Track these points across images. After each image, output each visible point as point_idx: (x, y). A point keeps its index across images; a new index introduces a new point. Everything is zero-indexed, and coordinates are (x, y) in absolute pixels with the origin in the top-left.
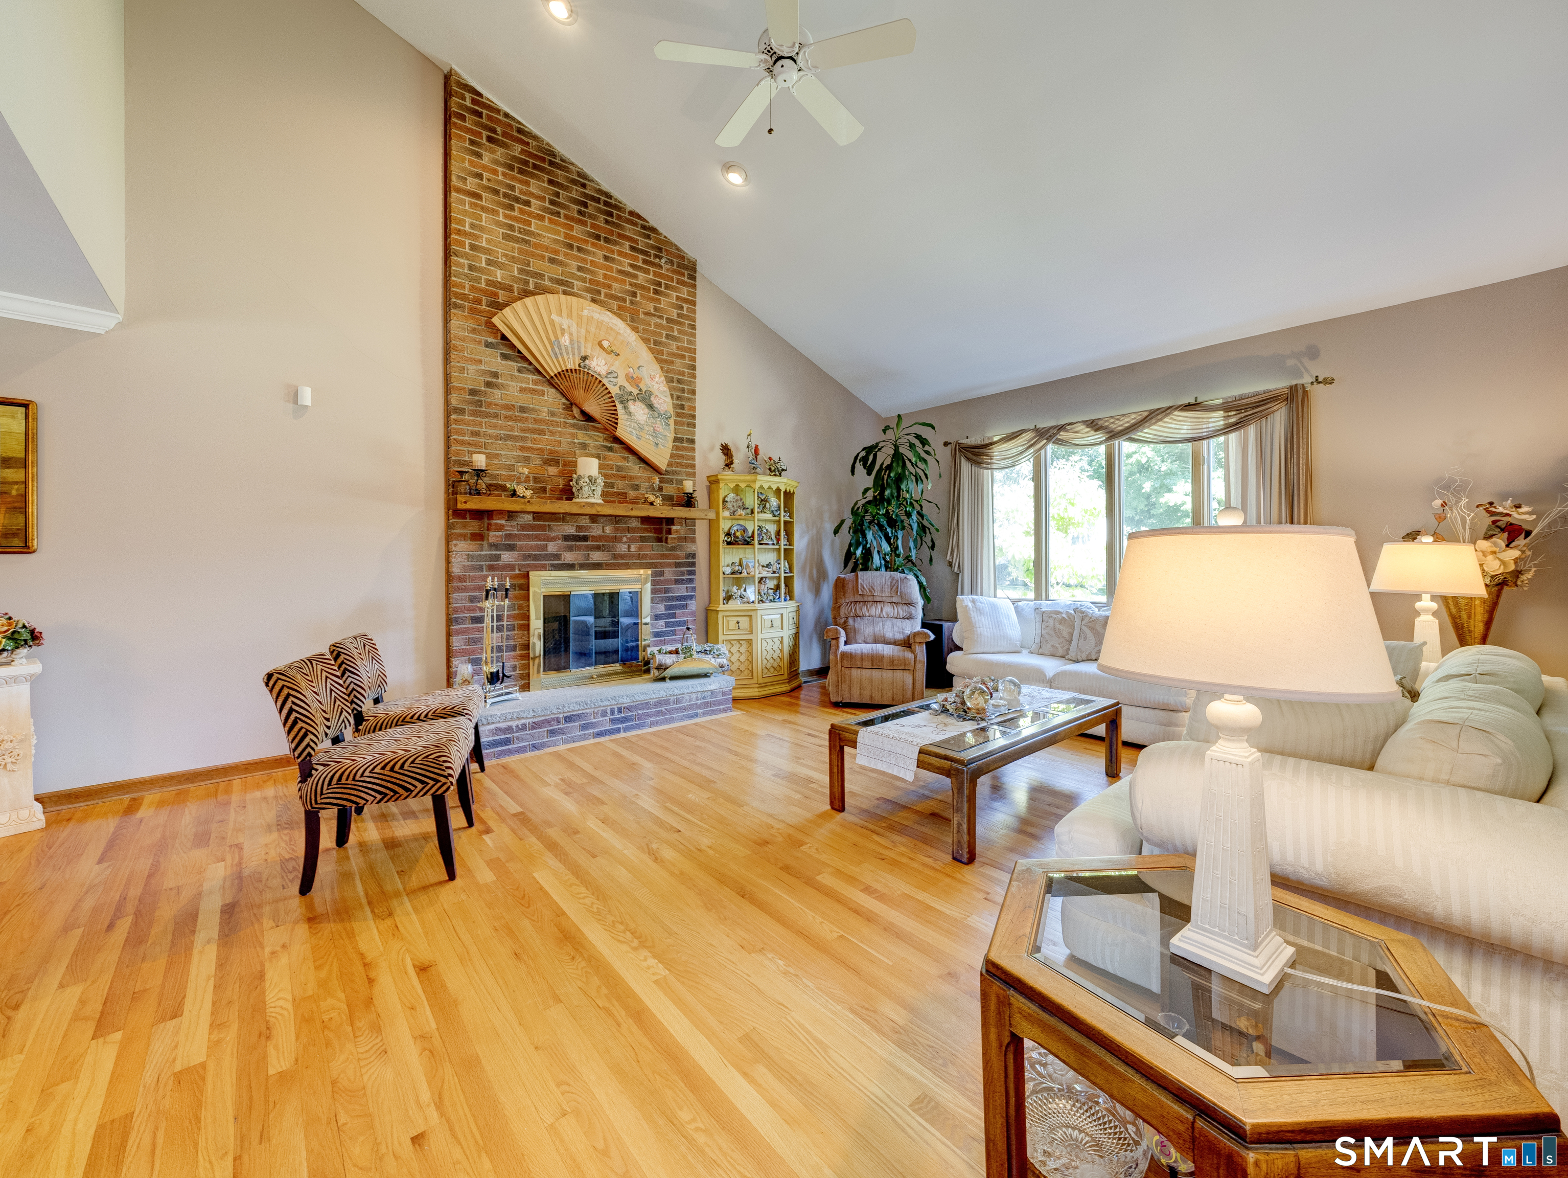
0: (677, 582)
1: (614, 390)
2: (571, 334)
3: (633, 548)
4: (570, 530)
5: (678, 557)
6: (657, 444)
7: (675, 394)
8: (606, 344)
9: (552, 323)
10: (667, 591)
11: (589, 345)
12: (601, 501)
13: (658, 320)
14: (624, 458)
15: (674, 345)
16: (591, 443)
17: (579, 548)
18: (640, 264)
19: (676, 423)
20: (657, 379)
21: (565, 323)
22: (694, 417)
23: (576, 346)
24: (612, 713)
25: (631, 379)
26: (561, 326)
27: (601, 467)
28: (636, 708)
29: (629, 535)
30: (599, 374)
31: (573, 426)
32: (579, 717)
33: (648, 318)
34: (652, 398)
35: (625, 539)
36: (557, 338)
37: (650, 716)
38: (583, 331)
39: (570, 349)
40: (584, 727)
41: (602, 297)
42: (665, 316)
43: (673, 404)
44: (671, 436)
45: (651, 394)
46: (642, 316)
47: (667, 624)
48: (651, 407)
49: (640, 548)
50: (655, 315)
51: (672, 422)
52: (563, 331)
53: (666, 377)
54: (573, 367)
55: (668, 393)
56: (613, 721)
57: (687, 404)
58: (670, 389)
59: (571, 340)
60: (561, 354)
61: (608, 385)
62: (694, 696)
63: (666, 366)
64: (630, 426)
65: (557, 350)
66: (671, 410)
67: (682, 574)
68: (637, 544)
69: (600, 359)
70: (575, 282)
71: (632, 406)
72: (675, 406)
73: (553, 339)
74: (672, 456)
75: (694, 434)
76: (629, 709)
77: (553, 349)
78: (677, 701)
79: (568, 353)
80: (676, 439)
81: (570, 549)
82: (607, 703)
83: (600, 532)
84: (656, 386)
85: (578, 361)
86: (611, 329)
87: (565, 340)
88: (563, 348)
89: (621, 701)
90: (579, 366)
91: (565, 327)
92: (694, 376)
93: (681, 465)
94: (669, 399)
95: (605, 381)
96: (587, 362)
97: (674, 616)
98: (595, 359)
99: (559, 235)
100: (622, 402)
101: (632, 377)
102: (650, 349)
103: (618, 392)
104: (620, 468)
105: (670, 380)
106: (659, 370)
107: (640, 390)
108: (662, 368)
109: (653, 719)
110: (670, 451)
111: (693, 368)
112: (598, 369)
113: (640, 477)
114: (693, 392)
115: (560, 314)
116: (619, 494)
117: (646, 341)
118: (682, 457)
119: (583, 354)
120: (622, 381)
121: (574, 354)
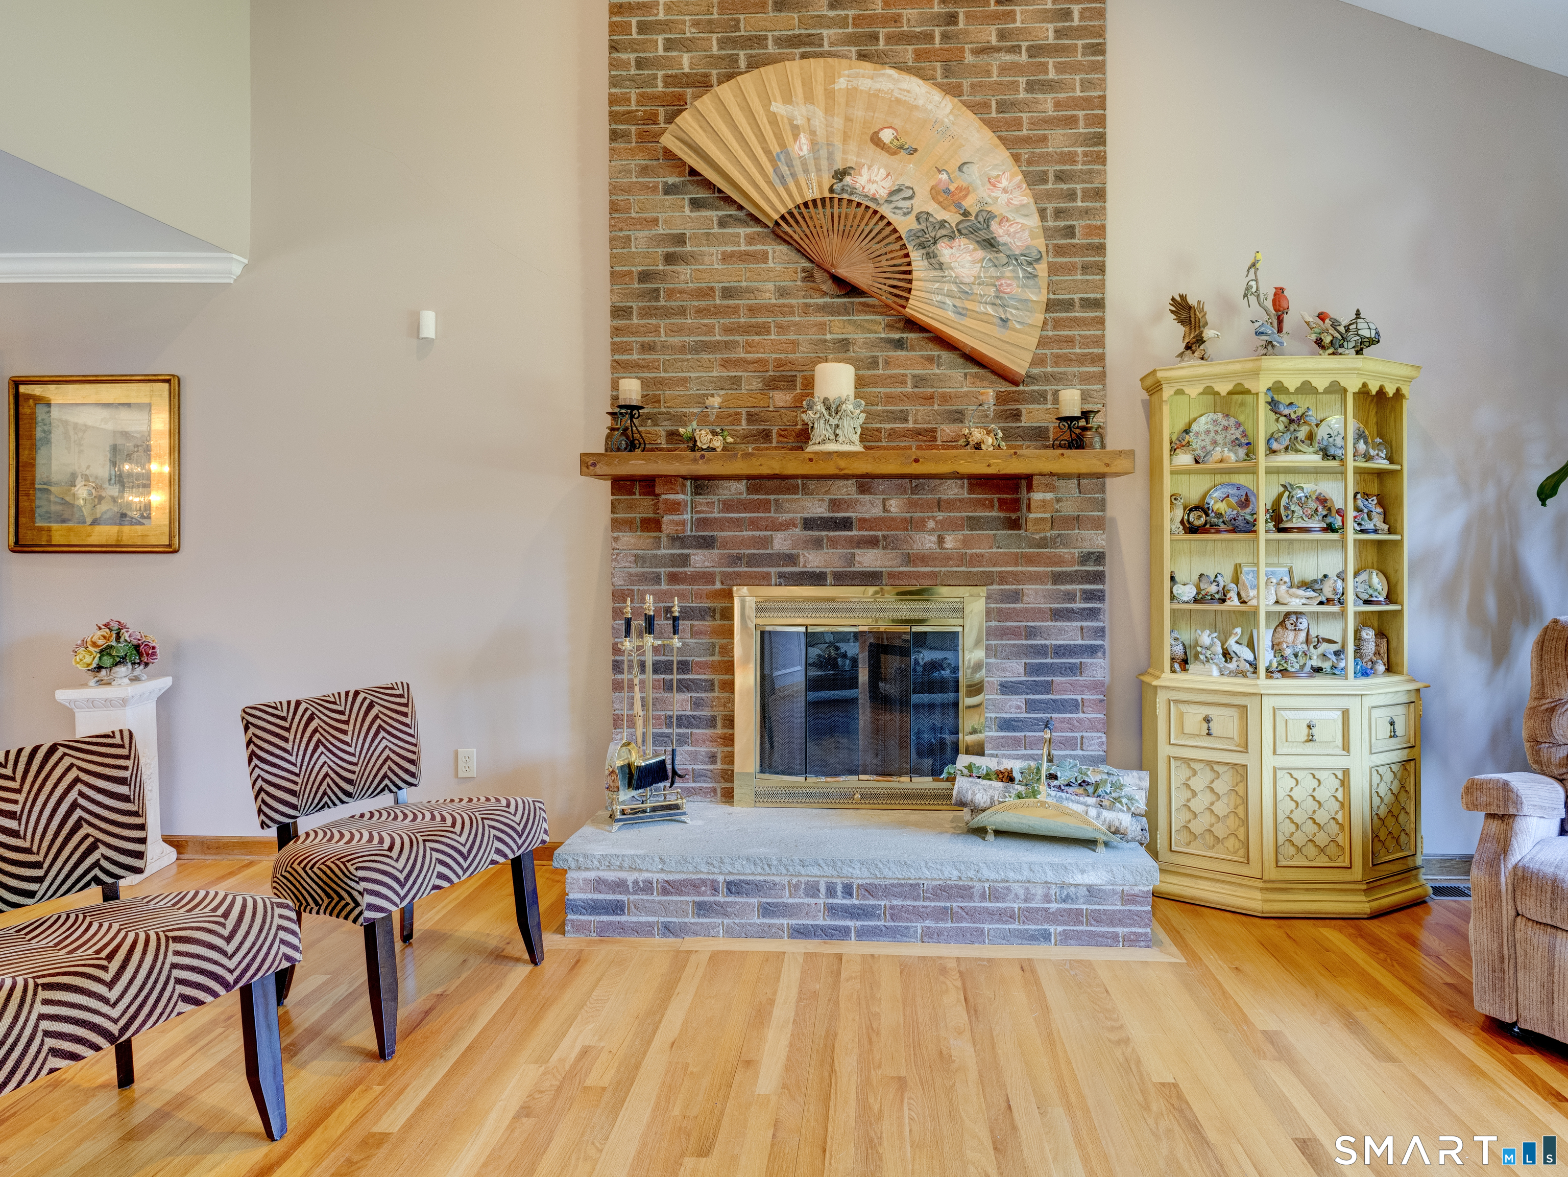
0: (1057, 614)
1: (905, 224)
2: (813, 133)
3: (950, 542)
4: (817, 508)
5: (1060, 561)
6: (1004, 321)
7: (1050, 206)
8: (887, 136)
9: (773, 120)
10: (1030, 633)
11: (853, 146)
12: (858, 448)
13: (1009, 58)
14: (930, 359)
15: (1047, 103)
16: (859, 336)
17: (834, 543)
19: (1053, 269)
20: (1004, 183)
21: (799, 112)
22: (1100, 249)
23: (823, 153)
24: (831, 891)
25: (941, 194)
26: (791, 121)
27: (860, 382)
28: (887, 891)
29: (940, 516)
30: (874, 199)
31: (822, 309)
32: (757, 888)
33: (983, 60)
34: (994, 226)
35: (931, 524)
36: (783, 146)
37: (920, 914)
38: (838, 122)
39: (812, 167)
40: (767, 910)
41: (882, 45)
42: (1025, 44)
43: (1045, 229)
44: (1038, 296)
45: (989, 218)
46: (970, 59)
47: (1031, 706)
48: (990, 244)
49: (966, 542)
50: (999, 49)
51: (1042, 269)
52: (796, 131)
53: (1026, 174)
54: (817, 195)
55: (1033, 208)
56: (832, 910)
57: (1079, 224)
58: (1037, 199)
59: (814, 144)
60: (793, 175)
61: (891, 217)
62: (1039, 891)
63: (1025, 153)
64: (939, 292)
65: (784, 169)
66: (1040, 243)
67: (1070, 597)
68: (960, 535)
69: (875, 168)
70: (825, 31)
71: (945, 251)
72: (1048, 233)
73: (775, 148)
74: (1042, 343)
75: (1102, 286)
76: (870, 890)
77: (776, 169)
78: (994, 895)
79: (806, 171)
80: (1051, 306)
81: (817, 544)
82: (816, 871)
83: (876, 511)
84: (1004, 198)
85: (827, 181)
86: (898, 101)
87: (802, 147)
88: (797, 163)
89: (847, 870)
90: (831, 190)
91: (799, 121)
92: (1101, 159)
93: (1068, 360)
94: (1034, 221)
95: (885, 210)
96: (848, 180)
97: (1047, 688)
98: (864, 171)
100: (922, 246)
101: (947, 191)
102: (989, 123)
103: (915, 226)
104: (919, 381)
105: (1034, 179)
106: (1010, 161)
107: (966, 214)
108: (1016, 158)
109: (929, 923)
110: (1037, 334)
111: (1101, 139)
112: (871, 189)
113: (966, 394)
114: (1100, 194)
115: (788, 99)
116: (918, 433)
117: (978, 108)
118: (1070, 341)
119: (839, 166)
120: (923, 203)
121: (819, 170)
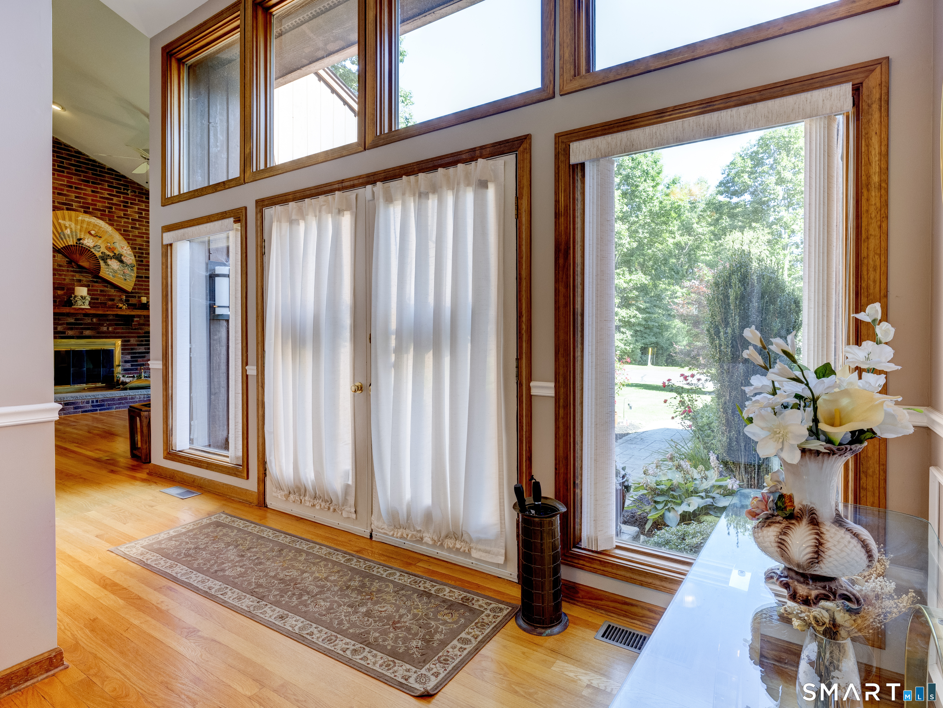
0: (138, 345)
1: (98, 254)
2: (71, 229)
3: (110, 329)
4: (72, 320)
5: (139, 333)
6: (125, 279)
7: (137, 255)
8: (93, 232)
9: (59, 224)
10: (132, 349)
11: (83, 234)
12: (89, 307)
13: (126, 220)
14: (105, 286)
15: (136, 232)
16: (84, 279)
17: (77, 329)
18: (114, 193)
19: (138, 269)
20: (125, 248)
21: (67, 223)
22: (149, 266)
23: (74, 234)
24: (93, 402)
25: (108, 249)
26: (65, 225)
27: (89, 291)
28: (107, 400)
29: (108, 323)
30: (89, 247)
31: (73, 271)
32: (73, 403)
33: (119, 219)
34: (122, 257)
35: (105, 325)
36: (62, 231)
37: (114, 404)
38: (79, 227)
39: (71, 236)
40: (75, 408)
41: (91, 210)
42: (130, 218)
43: (136, 260)
44: (134, 275)
45: (121, 255)
46: (116, 218)
47: (132, 365)
48: (121, 261)
49: (115, 329)
50: (124, 218)
51: (135, 269)
52: (66, 228)
53: (131, 247)
54: (72, 244)
55: (133, 255)
56: (93, 406)
57: (144, 260)
58: (134, 253)
59: (71, 232)
60: (65, 238)
61: (94, 252)
62: (142, 396)
63: (131, 242)
64: (108, 271)
65: (62, 236)
66: (135, 263)
67: (142, 341)
68: (113, 327)
69: (89, 239)
70: (74, 203)
71: (109, 262)
73: (60, 231)
74: (135, 285)
75: (149, 274)
76: (103, 401)
77: (60, 236)
78: (132, 398)
79: (69, 237)
80: (137, 277)
81: (71, 329)
82: (89, 398)
83: (89, 321)
84: (125, 252)
85: (75, 241)
86: (96, 225)
87: (68, 232)
88: (66, 235)
89: (97, 397)
90: (76, 243)
91: (67, 225)
92: (149, 246)
93: (141, 289)
94: (133, 258)
95: (92, 250)
96: (81, 241)
97: (136, 361)
98: (86, 240)
99: (64, 182)
100: (103, 260)
101: (110, 248)
102: (121, 234)
103: (101, 255)
104: (101, 291)
105: (133, 248)
106: (127, 244)
107: (115, 254)
108: (128, 243)
109: (117, 406)
110: (134, 283)
111: (148, 242)
112: (88, 244)
113: (115, 295)
114: (148, 254)
115: (64, 219)
116: (101, 303)
117: (118, 230)
118: (142, 285)
119: (79, 237)
120: (103, 249)
121: (73, 238)
